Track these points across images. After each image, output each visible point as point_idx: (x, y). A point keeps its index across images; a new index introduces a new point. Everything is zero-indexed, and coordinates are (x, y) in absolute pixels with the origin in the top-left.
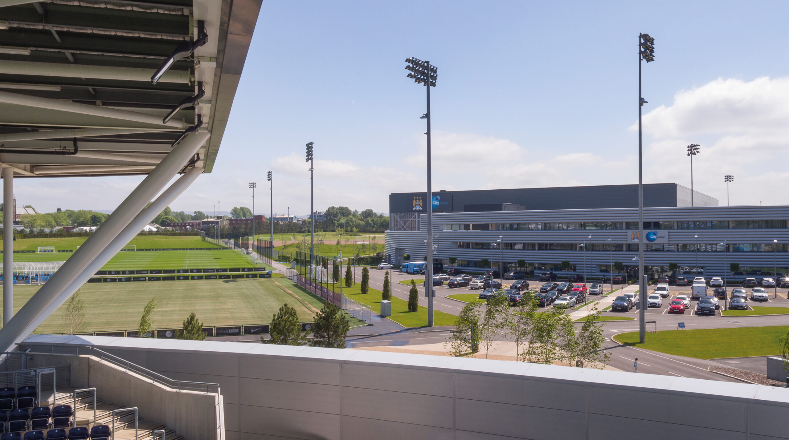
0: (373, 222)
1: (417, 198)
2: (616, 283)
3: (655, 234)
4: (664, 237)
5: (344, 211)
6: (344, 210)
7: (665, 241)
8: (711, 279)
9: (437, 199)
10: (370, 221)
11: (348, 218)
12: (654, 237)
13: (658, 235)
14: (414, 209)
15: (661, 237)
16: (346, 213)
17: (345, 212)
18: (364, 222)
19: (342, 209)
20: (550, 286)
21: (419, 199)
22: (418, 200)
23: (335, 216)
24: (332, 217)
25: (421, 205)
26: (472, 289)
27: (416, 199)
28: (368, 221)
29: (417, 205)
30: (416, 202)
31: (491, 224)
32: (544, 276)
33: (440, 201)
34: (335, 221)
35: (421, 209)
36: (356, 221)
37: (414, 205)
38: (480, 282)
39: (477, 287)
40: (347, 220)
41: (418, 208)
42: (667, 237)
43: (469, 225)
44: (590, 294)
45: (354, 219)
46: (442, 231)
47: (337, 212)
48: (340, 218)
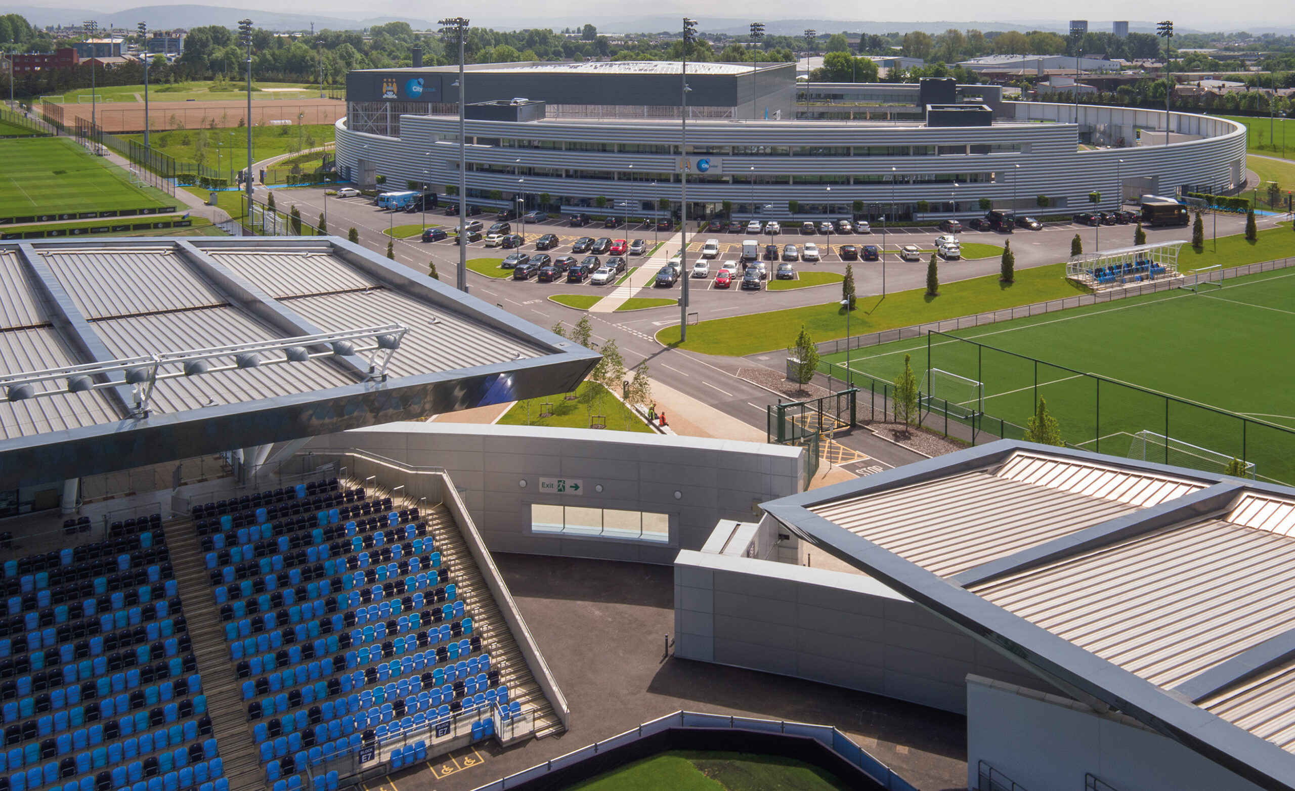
0: (274, 58)
1: (390, 80)
2: (660, 229)
3: (707, 162)
4: (717, 167)
5: (218, 34)
6: (218, 32)
7: (717, 171)
8: (767, 223)
9: (419, 83)
10: (269, 57)
11: (228, 49)
12: (705, 166)
13: (711, 164)
14: (384, 97)
15: (714, 166)
16: (223, 37)
17: (220, 36)
18: (258, 56)
19: (214, 29)
20: (584, 243)
21: (392, 82)
22: (390, 84)
23: (204, 44)
24: (198, 47)
25: (396, 90)
26: (487, 246)
27: (387, 82)
28: (265, 55)
29: (389, 91)
30: (388, 86)
31: (503, 139)
32: (574, 220)
33: (424, 86)
34: (204, 54)
35: (396, 97)
36: (242, 54)
37: (384, 90)
38: (498, 237)
39: (494, 244)
40: (227, 53)
41: (391, 95)
42: (720, 166)
43: (472, 138)
44: (632, 254)
45: (238, 51)
46: (434, 143)
47: (207, 38)
48: (214, 49)
